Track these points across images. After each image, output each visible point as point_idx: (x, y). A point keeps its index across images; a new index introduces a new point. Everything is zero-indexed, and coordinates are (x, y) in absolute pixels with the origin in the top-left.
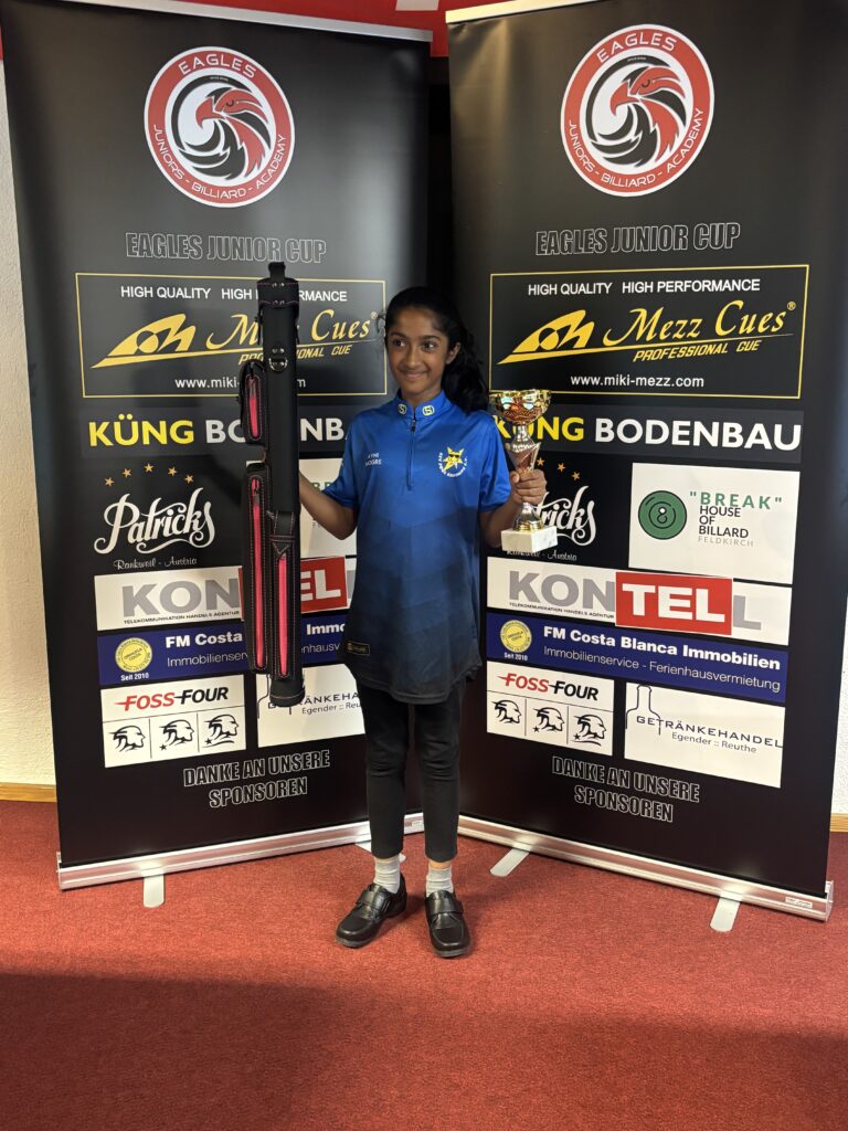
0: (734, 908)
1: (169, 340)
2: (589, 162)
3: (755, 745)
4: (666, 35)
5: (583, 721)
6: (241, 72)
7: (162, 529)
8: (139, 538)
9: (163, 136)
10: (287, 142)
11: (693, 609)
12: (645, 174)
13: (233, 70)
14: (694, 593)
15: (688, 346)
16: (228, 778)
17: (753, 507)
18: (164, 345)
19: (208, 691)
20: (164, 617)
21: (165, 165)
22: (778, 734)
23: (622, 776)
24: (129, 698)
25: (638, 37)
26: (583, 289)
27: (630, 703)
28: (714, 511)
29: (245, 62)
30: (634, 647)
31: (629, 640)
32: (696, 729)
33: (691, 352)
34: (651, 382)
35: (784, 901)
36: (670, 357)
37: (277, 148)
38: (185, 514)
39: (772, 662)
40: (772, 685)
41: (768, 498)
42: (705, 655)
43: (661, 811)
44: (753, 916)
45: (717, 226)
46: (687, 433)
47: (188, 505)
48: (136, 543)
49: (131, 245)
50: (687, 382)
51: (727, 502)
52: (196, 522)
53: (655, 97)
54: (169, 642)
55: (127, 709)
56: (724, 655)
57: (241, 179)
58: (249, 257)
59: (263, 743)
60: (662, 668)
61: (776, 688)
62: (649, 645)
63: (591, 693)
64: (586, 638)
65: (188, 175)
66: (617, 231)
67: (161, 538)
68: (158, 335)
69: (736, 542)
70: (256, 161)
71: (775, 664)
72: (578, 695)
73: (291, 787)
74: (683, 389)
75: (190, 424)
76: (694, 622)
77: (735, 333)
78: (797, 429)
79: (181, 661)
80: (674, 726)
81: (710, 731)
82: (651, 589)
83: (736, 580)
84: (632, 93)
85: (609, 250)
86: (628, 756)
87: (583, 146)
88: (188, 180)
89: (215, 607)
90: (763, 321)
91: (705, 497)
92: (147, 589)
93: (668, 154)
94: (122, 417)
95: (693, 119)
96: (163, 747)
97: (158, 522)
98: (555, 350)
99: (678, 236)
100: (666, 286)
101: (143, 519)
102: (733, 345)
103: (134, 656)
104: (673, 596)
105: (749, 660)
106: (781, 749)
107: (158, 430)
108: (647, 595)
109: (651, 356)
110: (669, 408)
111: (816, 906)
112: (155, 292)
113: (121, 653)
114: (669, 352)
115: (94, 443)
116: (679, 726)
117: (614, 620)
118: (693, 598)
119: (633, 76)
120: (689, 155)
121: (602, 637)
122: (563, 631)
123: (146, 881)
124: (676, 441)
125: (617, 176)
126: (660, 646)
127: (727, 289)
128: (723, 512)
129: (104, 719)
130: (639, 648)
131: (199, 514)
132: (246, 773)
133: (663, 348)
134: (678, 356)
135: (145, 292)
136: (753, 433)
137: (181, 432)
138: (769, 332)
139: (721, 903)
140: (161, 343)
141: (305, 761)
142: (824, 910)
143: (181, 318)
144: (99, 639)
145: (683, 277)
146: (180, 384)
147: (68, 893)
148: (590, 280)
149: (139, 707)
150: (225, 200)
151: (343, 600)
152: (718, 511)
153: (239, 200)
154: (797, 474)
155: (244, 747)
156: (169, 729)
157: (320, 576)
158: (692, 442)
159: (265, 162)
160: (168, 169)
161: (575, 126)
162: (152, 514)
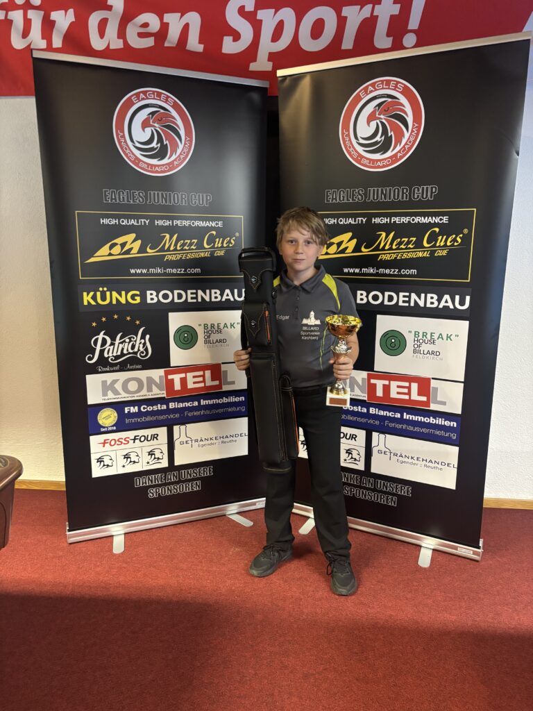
0: (430, 553)
1: (127, 247)
2: (354, 153)
3: (442, 467)
4: (398, 82)
5: (349, 452)
6: (166, 102)
7: (123, 349)
8: (110, 354)
9: (123, 136)
10: (191, 141)
11: (409, 394)
12: (385, 159)
13: (162, 101)
14: (410, 385)
15: (408, 252)
16: (158, 482)
17: (443, 339)
18: (124, 251)
20: (124, 397)
21: (124, 152)
22: (454, 460)
23: (369, 482)
24: (105, 440)
25: (382, 84)
26: (351, 221)
27: (374, 443)
29: (168, 97)
30: (377, 413)
31: (374, 409)
32: (410, 457)
33: (410, 255)
34: (387, 271)
35: (457, 549)
36: (398, 258)
37: (185, 144)
38: (136, 341)
39: (452, 423)
40: (452, 435)
41: (451, 335)
42: (415, 418)
43: (390, 500)
44: (440, 558)
45: (425, 187)
46: (407, 299)
47: (137, 337)
48: (109, 357)
49: (106, 196)
50: (408, 272)
51: (429, 336)
52: (141, 346)
53: (390, 117)
54: (126, 410)
55: (104, 446)
56: (426, 419)
57: (166, 161)
58: (170, 203)
59: (177, 463)
60: (392, 425)
61: (454, 436)
62: (385, 412)
64: (351, 408)
65: (137, 158)
66: (370, 190)
67: (122, 355)
68: (121, 245)
69: (433, 358)
70: (174, 151)
71: (454, 424)
72: (347, 438)
73: (192, 486)
74: (405, 276)
75: (138, 293)
76: (410, 401)
77: (434, 246)
78: (468, 298)
79: (133, 420)
80: (398, 456)
81: (418, 459)
83: (433, 378)
84: (379, 115)
85: (365, 200)
86: (373, 471)
87: (351, 143)
88: (137, 161)
89: (152, 391)
90: (450, 239)
91: (416, 334)
92: (115, 381)
93: (398, 148)
94: (101, 289)
95: (413, 128)
96: (124, 466)
98: (335, 254)
99: (403, 193)
100: (396, 220)
101: (112, 344)
102: (433, 252)
103: (107, 418)
104: (398, 387)
105: (440, 421)
106: (456, 470)
108: (384, 386)
109: (387, 257)
110: (397, 286)
111: (475, 553)
112: (119, 221)
113: (101, 415)
114: (398, 255)
115: (86, 303)
116: (401, 456)
117: (366, 399)
118: (409, 388)
119: (379, 105)
120: (410, 149)
121: (360, 407)
123: (115, 538)
124: (401, 304)
125: (370, 160)
126: (391, 413)
127: (430, 222)
128: (426, 342)
129: (92, 452)
130: (379, 414)
131: (143, 341)
132: (168, 479)
133: (394, 253)
134: (403, 258)
135: (114, 222)
136: (444, 300)
137: (133, 297)
138: (453, 245)
139: (422, 550)
140: (122, 250)
141: (200, 472)
142: (479, 555)
143: (133, 236)
144: (89, 409)
145: (406, 215)
146: (133, 271)
147: (72, 545)
148: (355, 216)
149: (111, 445)
150: (157, 172)
151: (220, 386)
152: (424, 341)
153: (165, 172)
154: (468, 322)
155: (167, 465)
156: (127, 457)
157: (208, 374)
158: (410, 304)
159: (179, 151)
160: (126, 155)
161: (347, 133)
162: (117, 341)
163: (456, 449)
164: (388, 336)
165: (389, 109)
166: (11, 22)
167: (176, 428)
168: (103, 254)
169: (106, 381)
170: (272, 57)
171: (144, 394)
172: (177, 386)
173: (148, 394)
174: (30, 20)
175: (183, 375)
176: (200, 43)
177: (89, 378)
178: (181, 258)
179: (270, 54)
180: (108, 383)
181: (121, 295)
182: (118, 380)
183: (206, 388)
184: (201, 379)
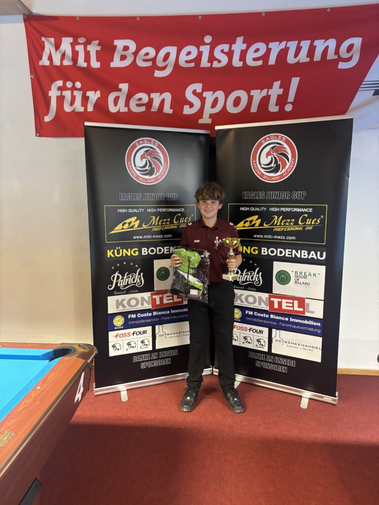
0: (307, 400)
1: (131, 225)
2: (259, 172)
3: (313, 349)
4: (283, 137)
5: (258, 341)
6: (154, 145)
7: (128, 281)
8: (121, 285)
9: (131, 164)
10: (167, 165)
11: (293, 307)
12: (277, 176)
13: (152, 144)
14: (293, 302)
15: (290, 227)
16: (146, 359)
17: (311, 276)
19: (141, 331)
20: (128, 309)
21: (131, 173)
22: (320, 345)
23: (271, 358)
24: (117, 334)
25: (274, 137)
26: (257, 209)
27: (273, 335)
28: (299, 277)
29: (155, 142)
31: (273, 316)
32: (294, 344)
33: (291, 229)
34: (279, 237)
35: (323, 398)
37: (164, 166)
38: (135, 277)
40: (318, 331)
41: (316, 274)
42: (297, 321)
43: (283, 369)
44: (313, 403)
45: (299, 192)
46: (290, 253)
47: (136, 274)
49: (121, 197)
50: (290, 238)
51: (303, 274)
52: (138, 279)
53: (279, 154)
54: (129, 316)
55: (116, 338)
56: (303, 321)
57: (153, 176)
59: (157, 347)
60: (283, 325)
61: (319, 332)
62: (279, 317)
63: (261, 332)
64: (259, 315)
66: (268, 193)
67: (128, 284)
68: (128, 223)
69: (306, 287)
70: (158, 171)
71: (319, 324)
72: (257, 333)
73: (166, 362)
74: (289, 240)
75: (137, 249)
76: (293, 311)
77: (305, 224)
78: (325, 253)
79: (133, 322)
80: (287, 343)
81: (299, 344)
84: (273, 152)
85: (265, 198)
86: (273, 352)
87: (257, 167)
88: (138, 177)
89: (143, 305)
90: (313, 221)
92: (123, 300)
93: (284, 171)
94: (117, 248)
95: (291, 161)
96: (127, 350)
97: (127, 280)
98: (248, 227)
99: (287, 195)
100: (283, 209)
101: (123, 279)
102: (304, 228)
103: (118, 321)
104: (287, 303)
105: (311, 323)
106: (321, 351)
108: (279, 302)
109: (279, 230)
110: (285, 246)
111: (333, 400)
112: (128, 210)
113: (115, 320)
114: (285, 229)
115: (109, 256)
116: (289, 343)
117: (268, 309)
118: (293, 303)
119: (273, 148)
120: (290, 171)
121: (265, 314)
122: (252, 312)
123: (121, 392)
124: (287, 255)
125: (268, 176)
126: (283, 318)
127: (302, 211)
129: (110, 341)
130: (276, 318)
131: (139, 276)
132: (152, 357)
133: (282, 227)
134: (287, 230)
135: (125, 211)
136: (311, 254)
137: (134, 252)
138: (315, 224)
139: (303, 399)
140: (129, 226)
141: (170, 353)
142: (336, 401)
143: (135, 218)
144: (109, 316)
145: (289, 207)
146: (135, 237)
147: (97, 397)
148: (260, 207)
149: (120, 337)
150: (148, 183)
151: (182, 302)
152: (301, 277)
153: (153, 182)
154: (325, 267)
155: (151, 349)
156: (129, 344)
158: (292, 256)
159: (160, 171)
161: (255, 161)
162: (125, 277)
163: (320, 339)
164: (280, 274)
166: (64, 97)
167: (157, 327)
168: (119, 229)
169: (118, 300)
170: (211, 116)
171: (140, 307)
172: (158, 302)
173: (142, 307)
174: (75, 96)
175: (161, 296)
176: (171, 108)
177: (109, 298)
178: (161, 229)
179: (210, 114)
180: (120, 301)
181: (128, 251)
182: (125, 299)
183: (174, 303)
184: (171, 298)
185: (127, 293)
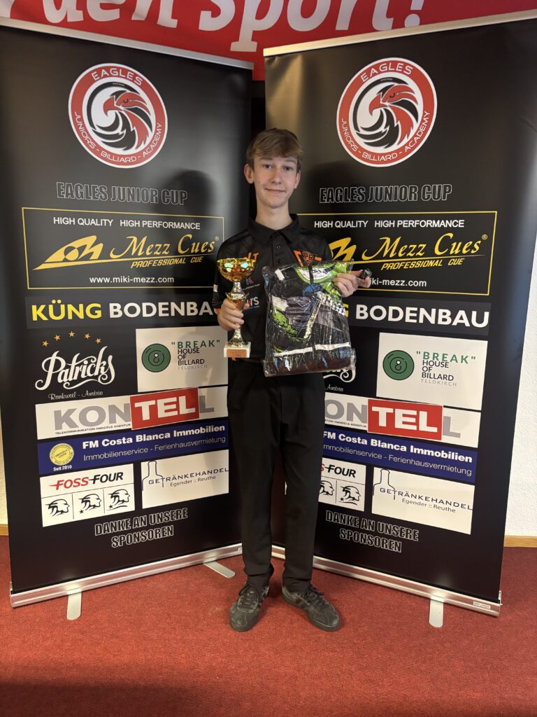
0: (441, 608)
1: (84, 254)
2: (354, 146)
3: (455, 508)
4: (406, 64)
5: (346, 490)
6: (133, 81)
7: (80, 373)
8: (65, 379)
9: (81, 120)
10: (163, 128)
11: (417, 424)
12: (390, 153)
13: (128, 79)
14: (418, 414)
15: (417, 261)
16: (123, 529)
17: (457, 362)
19: (110, 475)
20: (82, 429)
21: (82, 139)
23: (370, 524)
24: (59, 482)
25: (388, 65)
26: (349, 224)
27: (376, 480)
28: (431, 363)
29: (136, 75)
30: (379, 446)
31: (376, 441)
32: (417, 497)
33: (419, 265)
34: (392, 283)
35: (472, 604)
36: (405, 267)
37: (156, 131)
38: (96, 363)
39: (467, 458)
40: (466, 472)
41: (467, 357)
42: (424, 452)
43: (394, 545)
44: (454, 614)
45: (437, 186)
46: (415, 315)
47: (97, 358)
48: (63, 382)
49: (60, 190)
50: (416, 283)
52: (103, 368)
54: (85, 445)
55: (57, 489)
56: (436, 452)
57: (133, 151)
58: (138, 200)
59: (145, 505)
60: (397, 459)
61: (469, 473)
62: (389, 445)
64: (349, 439)
65: (98, 146)
66: (372, 188)
67: (80, 379)
68: (78, 249)
69: (445, 383)
70: (143, 139)
71: (469, 459)
72: (343, 474)
73: (163, 532)
74: (413, 288)
75: (99, 306)
76: (418, 432)
77: (447, 254)
79: (93, 457)
80: (404, 495)
82: (391, 410)
83: (445, 407)
84: (383, 101)
85: (366, 200)
86: (374, 511)
87: (351, 135)
88: (98, 149)
89: (115, 422)
90: (466, 247)
91: (426, 355)
92: (70, 411)
93: (406, 140)
94: (54, 302)
95: (423, 117)
96: (82, 512)
97: (78, 369)
99: (411, 193)
100: (404, 223)
101: (67, 367)
103: (62, 455)
104: (404, 415)
105: (453, 456)
106: (471, 511)
107: (78, 310)
108: (388, 414)
109: (393, 267)
110: (403, 299)
111: (493, 607)
112: (76, 221)
113: (54, 452)
114: (404, 264)
115: (35, 318)
116: (407, 495)
117: (366, 429)
118: (417, 417)
119: (384, 90)
120: (419, 141)
121: (359, 439)
122: (334, 434)
123: (69, 597)
124: (408, 320)
125: (373, 154)
126: (395, 446)
127: (442, 226)
128: (437, 364)
129: (42, 497)
130: (382, 446)
131: (104, 363)
132: (135, 525)
133: (400, 262)
134: (410, 267)
135: (69, 221)
137: (93, 311)
138: (469, 253)
140: (80, 254)
141: (172, 515)
142: (497, 611)
143: (94, 238)
144: (39, 445)
145: (414, 218)
146: (92, 280)
147: (17, 609)
148: (354, 219)
149: (66, 487)
150: (122, 163)
151: (196, 415)
152: (434, 364)
153: (132, 163)
154: (486, 342)
155: (133, 509)
156: (85, 500)
157: (183, 400)
158: (418, 321)
159: (148, 140)
160: (85, 142)
161: (345, 122)
162: (74, 363)
163: (472, 488)
164: (392, 357)
165: (395, 94)
167: (144, 465)
168: (56, 260)
169: (60, 411)
170: (257, 36)
171: (106, 426)
172: (146, 416)
173: (112, 425)
175: (153, 403)
176: (173, 17)
177: (39, 407)
178: (151, 265)
179: (254, 32)
180: (63, 414)
182: (75, 409)
183: (179, 416)
184: (174, 406)
185: (78, 398)
